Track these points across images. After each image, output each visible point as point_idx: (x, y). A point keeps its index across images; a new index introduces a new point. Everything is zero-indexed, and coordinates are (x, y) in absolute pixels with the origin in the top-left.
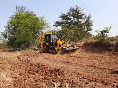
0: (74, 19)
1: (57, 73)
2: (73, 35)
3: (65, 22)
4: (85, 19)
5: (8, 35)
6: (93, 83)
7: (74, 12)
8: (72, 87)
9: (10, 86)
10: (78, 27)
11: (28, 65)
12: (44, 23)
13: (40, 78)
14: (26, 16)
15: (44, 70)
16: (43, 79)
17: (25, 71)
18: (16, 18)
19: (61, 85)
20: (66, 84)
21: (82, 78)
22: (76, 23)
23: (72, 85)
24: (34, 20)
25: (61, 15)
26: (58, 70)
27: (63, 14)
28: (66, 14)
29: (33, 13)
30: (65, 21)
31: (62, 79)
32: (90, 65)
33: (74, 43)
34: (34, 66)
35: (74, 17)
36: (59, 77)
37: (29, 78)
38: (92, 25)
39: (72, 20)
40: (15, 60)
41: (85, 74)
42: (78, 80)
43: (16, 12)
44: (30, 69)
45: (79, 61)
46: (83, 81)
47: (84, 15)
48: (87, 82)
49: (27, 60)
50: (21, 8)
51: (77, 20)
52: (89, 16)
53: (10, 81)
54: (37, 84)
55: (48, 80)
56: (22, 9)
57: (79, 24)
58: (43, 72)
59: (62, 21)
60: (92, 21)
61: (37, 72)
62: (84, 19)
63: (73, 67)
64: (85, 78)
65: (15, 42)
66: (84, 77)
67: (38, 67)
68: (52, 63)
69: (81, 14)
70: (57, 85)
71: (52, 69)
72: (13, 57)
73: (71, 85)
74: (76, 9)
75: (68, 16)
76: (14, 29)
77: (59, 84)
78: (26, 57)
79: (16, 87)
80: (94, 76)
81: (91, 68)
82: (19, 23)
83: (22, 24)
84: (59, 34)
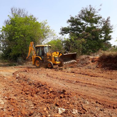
0: (87, 24)
1: (62, 95)
2: (84, 46)
3: (75, 28)
4: (102, 24)
5: (2, 46)
6: (110, 110)
7: (87, 15)
8: (81, 114)
9: (2, 109)
10: (93, 35)
11: (25, 84)
12: (47, 30)
13: (40, 101)
14: (24, 20)
15: (45, 91)
16: (44, 102)
17: (21, 91)
18: (11, 24)
19: (67, 111)
20: (74, 110)
21: (95, 103)
22: (89, 30)
23: (81, 112)
24: (34, 27)
25: (70, 19)
26: (64, 91)
27: (72, 18)
28: (77, 18)
29: (33, 17)
30: (75, 26)
31: (68, 103)
32: (107, 86)
33: (87, 56)
34: (33, 86)
35: (87, 21)
36: (65, 100)
37: (26, 101)
38: (111, 32)
39: (84, 25)
40: (9, 77)
41: (100, 98)
42: (89, 105)
43: (12, 16)
44: (27, 89)
45: (92, 81)
46: (96, 106)
47: (101, 18)
48: (102, 108)
49: (25, 77)
50: (18, 10)
51: (91, 25)
52: (107, 19)
53: (3, 103)
54: (36, 109)
55: (50, 103)
56: (19, 12)
57: (94, 30)
58: (44, 93)
59: (70, 26)
60: (111, 27)
61: (37, 93)
62: (100, 24)
63: (84, 88)
64: (100, 104)
65: (11, 54)
66: (98, 101)
67: (38, 87)
68: (57, 82)
69: (97, 17)
70: (61, 110)
71: (56, 90)
72: (8, 73)
73: (79, 111)
74: (89, 10)
75: (79, 19)
76: (9, 38)
77: (64, 110)
78: (24, 74)
79: (9, 111)
80: (111, 101)
81: (109, 90)
82: (16, 30)
83: (19, 31)
84: (66, 44)
